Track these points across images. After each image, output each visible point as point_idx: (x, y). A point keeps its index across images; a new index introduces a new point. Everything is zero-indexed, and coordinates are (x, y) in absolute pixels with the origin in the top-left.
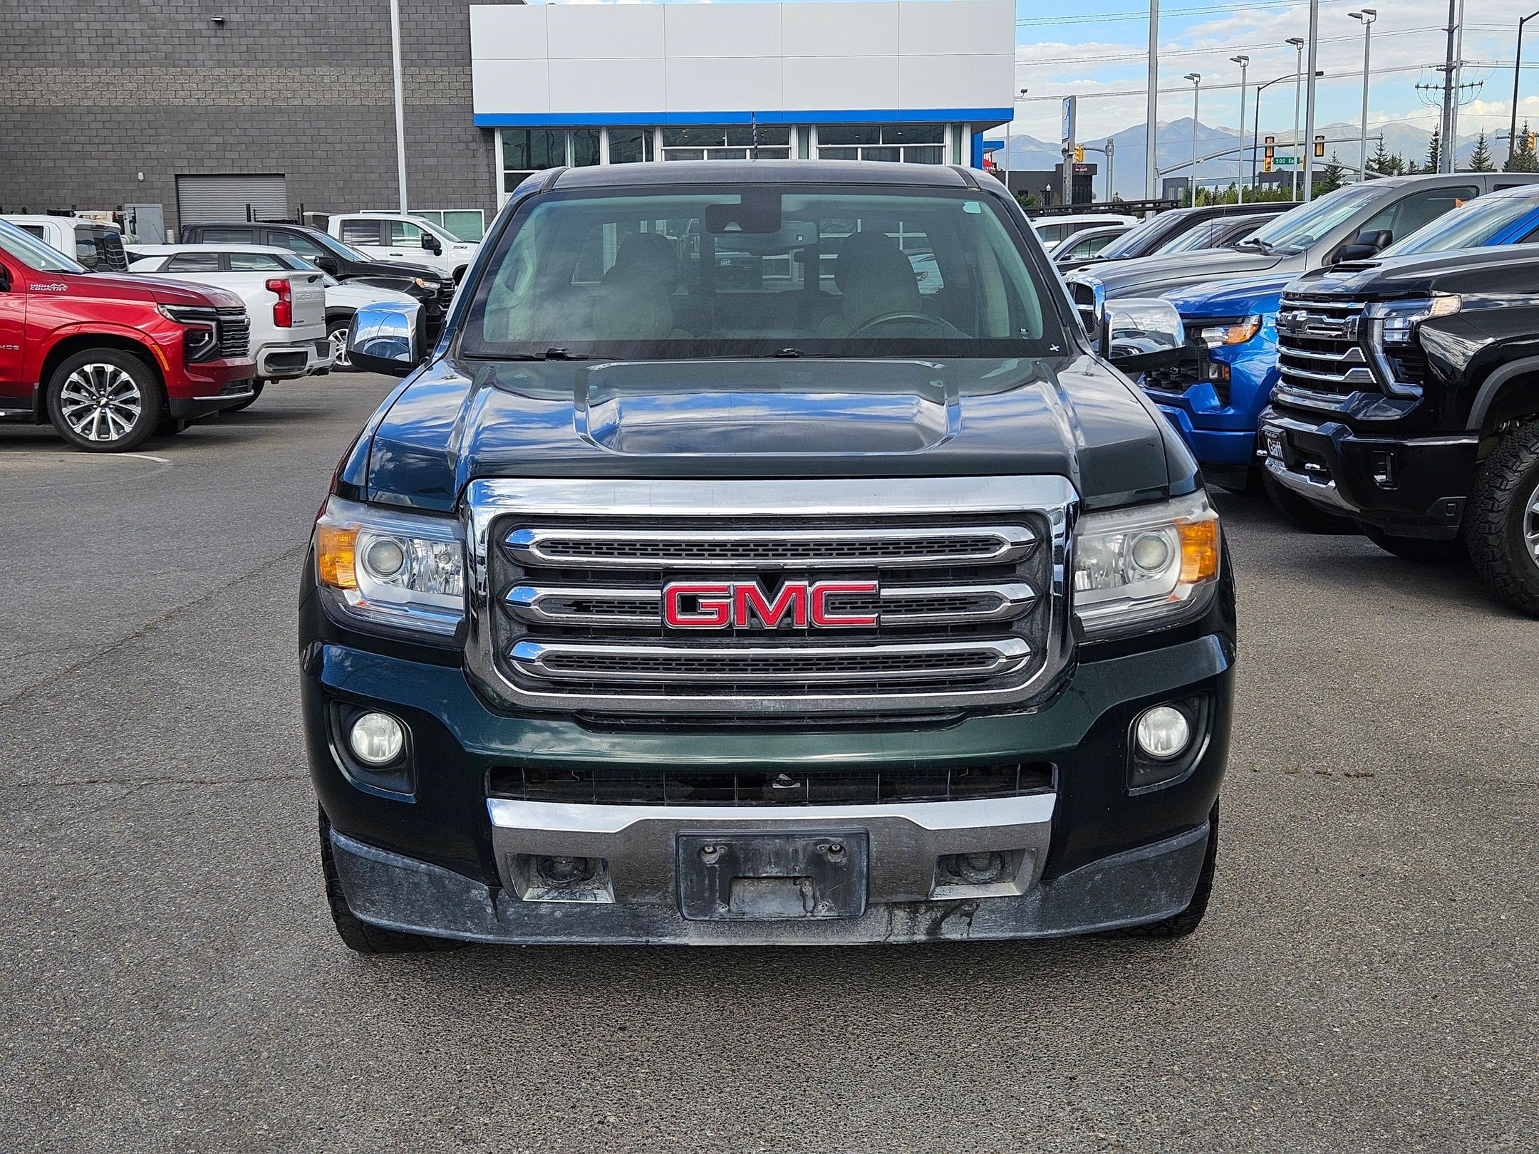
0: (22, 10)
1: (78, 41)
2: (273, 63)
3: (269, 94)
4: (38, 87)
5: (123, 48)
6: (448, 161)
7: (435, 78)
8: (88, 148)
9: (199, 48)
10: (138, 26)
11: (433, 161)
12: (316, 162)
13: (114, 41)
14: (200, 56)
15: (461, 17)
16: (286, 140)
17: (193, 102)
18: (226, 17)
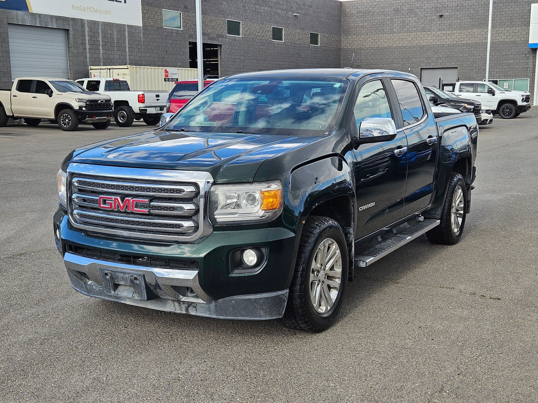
0: (378, 16)
1: (394, 25)
2: (458, 29)
3: (455, 40)
4: (381, 41)
5: (409, 27)
6: (518, 61)
7: (516, 31)
8: (394, 60)
9: (433, 25)
10: (414, 19)
11: (512, 61)
12: (469, 63)
13: (406, 24)
14: (433, 28)
15: (528, 8)
16: (460, 55)
17: (429, 43)
18: (443, 14)
